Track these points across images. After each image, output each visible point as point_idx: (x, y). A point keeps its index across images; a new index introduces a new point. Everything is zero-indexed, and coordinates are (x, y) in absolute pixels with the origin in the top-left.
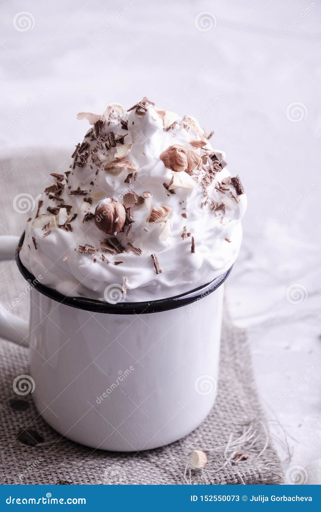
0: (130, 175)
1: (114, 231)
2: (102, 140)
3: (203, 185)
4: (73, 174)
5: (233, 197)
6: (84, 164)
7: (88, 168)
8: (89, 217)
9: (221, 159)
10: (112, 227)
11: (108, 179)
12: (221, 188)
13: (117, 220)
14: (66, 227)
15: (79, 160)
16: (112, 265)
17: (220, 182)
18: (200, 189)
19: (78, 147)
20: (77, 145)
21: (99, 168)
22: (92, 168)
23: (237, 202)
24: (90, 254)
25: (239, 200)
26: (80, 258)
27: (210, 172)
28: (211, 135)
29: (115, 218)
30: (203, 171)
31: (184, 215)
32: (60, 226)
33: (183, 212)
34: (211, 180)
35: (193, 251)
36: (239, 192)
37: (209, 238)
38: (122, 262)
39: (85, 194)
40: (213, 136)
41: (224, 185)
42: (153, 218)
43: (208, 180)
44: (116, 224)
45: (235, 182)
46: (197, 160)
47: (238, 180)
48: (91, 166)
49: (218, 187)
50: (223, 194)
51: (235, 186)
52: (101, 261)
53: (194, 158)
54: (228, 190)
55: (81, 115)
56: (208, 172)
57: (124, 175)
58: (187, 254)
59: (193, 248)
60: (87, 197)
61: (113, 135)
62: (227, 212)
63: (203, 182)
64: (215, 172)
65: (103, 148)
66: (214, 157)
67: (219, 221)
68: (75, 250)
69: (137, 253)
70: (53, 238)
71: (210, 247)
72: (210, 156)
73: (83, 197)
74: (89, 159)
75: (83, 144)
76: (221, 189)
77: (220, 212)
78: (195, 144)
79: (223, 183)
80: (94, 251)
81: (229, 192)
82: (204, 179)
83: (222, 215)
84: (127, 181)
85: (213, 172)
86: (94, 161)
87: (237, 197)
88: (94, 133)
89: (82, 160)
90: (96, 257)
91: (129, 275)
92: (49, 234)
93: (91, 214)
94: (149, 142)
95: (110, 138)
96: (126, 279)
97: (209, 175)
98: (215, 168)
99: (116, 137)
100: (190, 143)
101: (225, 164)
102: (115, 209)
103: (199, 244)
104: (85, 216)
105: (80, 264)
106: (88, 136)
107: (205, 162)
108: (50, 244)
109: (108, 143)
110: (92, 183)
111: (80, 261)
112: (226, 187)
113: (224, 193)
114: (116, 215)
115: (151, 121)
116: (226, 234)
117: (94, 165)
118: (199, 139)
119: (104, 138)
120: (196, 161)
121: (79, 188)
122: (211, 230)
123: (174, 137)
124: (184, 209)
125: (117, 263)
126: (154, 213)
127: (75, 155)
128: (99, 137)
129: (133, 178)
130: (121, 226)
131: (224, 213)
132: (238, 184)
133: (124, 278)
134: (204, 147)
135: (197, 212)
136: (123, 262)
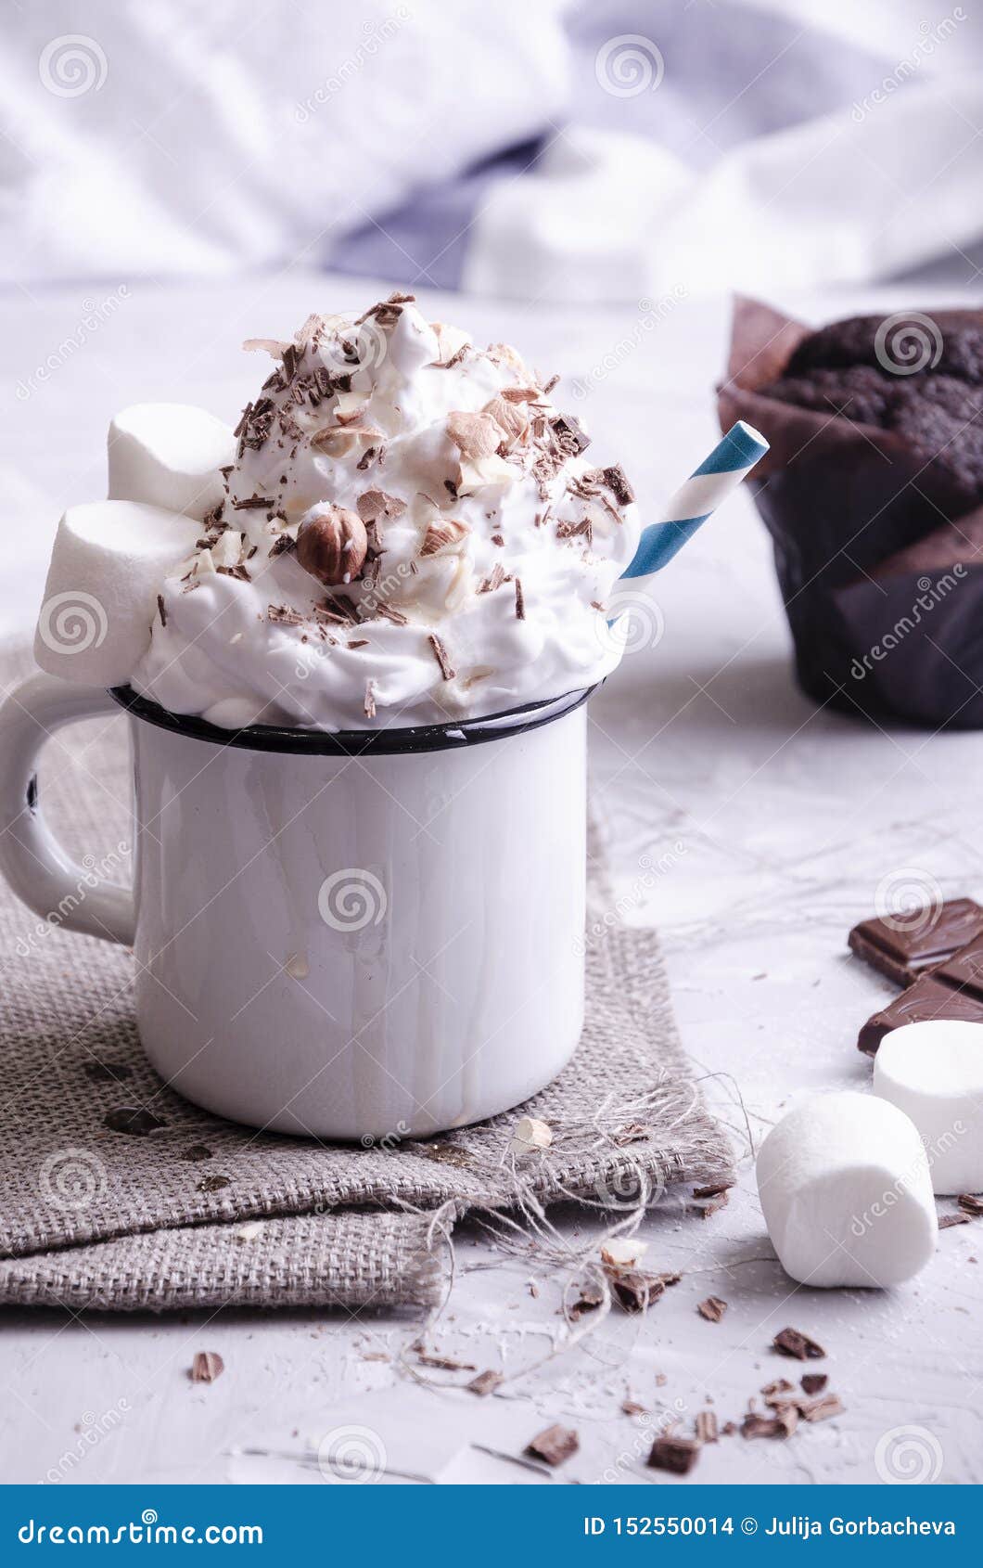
0: (371, 453)
1: (343, 570)
2: (301, 386)
3: (536, 475)
4: (238, 469)
5: (609, 509)
6: (262, 438)
7: (271, 446)
8: (283, 547)
9: (577, 429)
10: (338, 560)
11: (320, 463)
12: (582, 489)
13: (349, 544)
14: (235, 572)
15: (251, 435)
16: (342, 649)
17: (579, 478)
18: (531, 484)
19: (247, 411)
20: (245, 407)
21: (296, 444)
22: (281, 446)
23: (618, 520)
24: (293, 624)
25: (624, 516)
26: (267, 635)
27: (553, 452)
28: (552, 384)
29: (344, 541)
30: (534, 449)
31: (497, 541)
32: (220, 570)
33: (495, 533)
34: (556, 468)
35: (520, 614)
36: (624, 499)
37: (557, 593)
38: (364, 643)
39: (270, 504)
40: (557, 387)
41: (588, 484)
42: (430, 544)
43: (549, 467)
44: (346, 555)
45: (612, 479)
46: (519, 424)
47: (619, 473)
48: (279, 441)
49: (575, 488)
50: (585, 502)
51: (612, 487)
52: (318, 640)
53: (512, 421)
54: (598, 493)
55: (251, 344)
56: (548, 454)
57: (356, 452)
58: (509, 621)
59: (519, 607)
60: (274, 510)
61: (325, 373)
62: (595, 540)
63: (537, 470)
64: (563, 454)
65: (304, 402)
66: (560, 426)
67: (579, 557)
68: (259, 617)
69: (396, 622)
70: (206, 594)
71: (560, 612)
72: (551, 422)
73: (265, 512)
74: (275, 427)
75: (260, 402)
76: (581, 491)
77: (580, 538)
78: (512, 396)
79: (586, 480)
80: (301, 620)
81: (600, 497)
82: (539, 463)
83: (585, 545)
84: (362, 466)
85: (560, 453)
86: (284, 430)
87: (618, 510)
88: (284, 375)
89: (258, 429)
90: (305, 632)
91: (381, 672)
92: (197, 587)
93: (289, 539)
94: (407, 385)
95: (320, 381)
96: (371, 683)
97: (550, 457)
98: (563, 447)
99: (332, 377)
100: (502, 393)
101: (587, 440)
102: (343, 523)
103: (535, 602)
104: (277, 543)
105: (270, 648)
106: (269, 384)
107: (539, 433)
108: (200, 606)
109: (315, 391)
110: (284, 480)
111: (271, 641)
112: (591, 487)
113: (589, 500)
114: (345, 535)
115: (410, 333)
116: (595, 589)
117: (286, 440)
118: (523, 386)
119: (306, 382)
120: (516, 426)
121: (255, 495)
122: (562, 575)
123: (464, 376)
124: (497, 527)
125: (353, 645)
126: (431, 534)
127: (241, 430)
128: (294, 381)
129: (376, 458)
130: (359, 559)
131: (590, 542)
132: (619, 482)
133: (369, 680)
134: (534, 402)
135: (528, 535)
136: (367, 643)
